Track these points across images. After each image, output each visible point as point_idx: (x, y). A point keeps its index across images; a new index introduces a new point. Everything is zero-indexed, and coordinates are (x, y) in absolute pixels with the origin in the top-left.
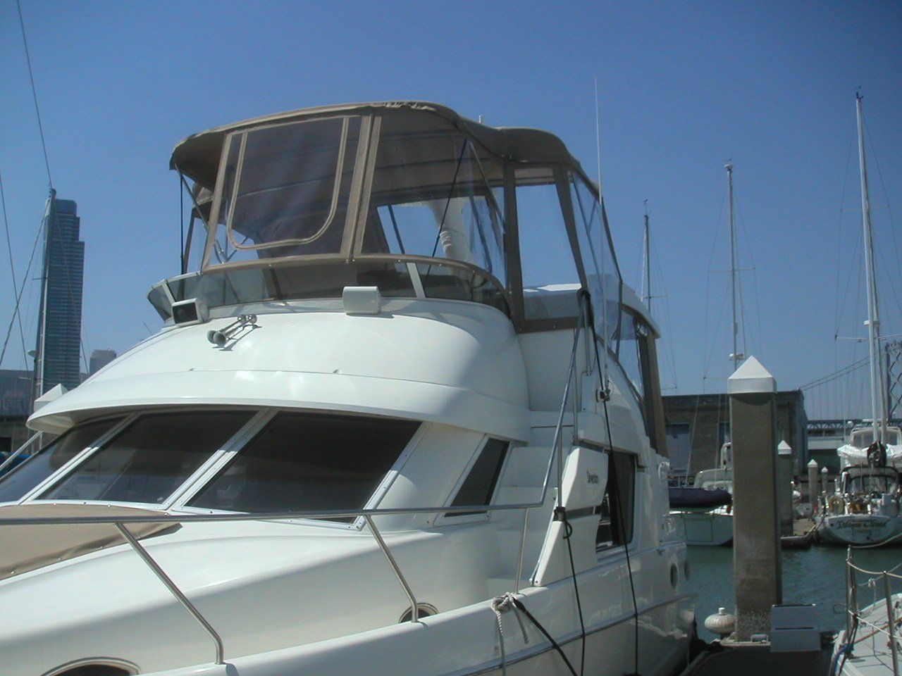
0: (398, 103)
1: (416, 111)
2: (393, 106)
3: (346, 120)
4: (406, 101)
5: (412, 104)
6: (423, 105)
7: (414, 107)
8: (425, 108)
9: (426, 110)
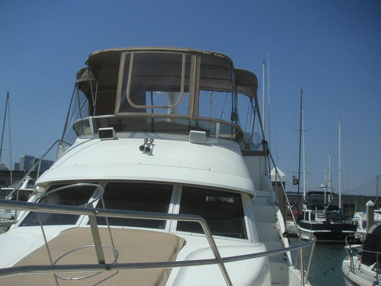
0: (208, 52)
1: (216, 56)
2: (206, 53)
3: (184, 56)
4: (212, 52)
5: (215, 53)
6: (219, 54)
7: (215, 54)
8: (220, 56)
9: (221, 57)
